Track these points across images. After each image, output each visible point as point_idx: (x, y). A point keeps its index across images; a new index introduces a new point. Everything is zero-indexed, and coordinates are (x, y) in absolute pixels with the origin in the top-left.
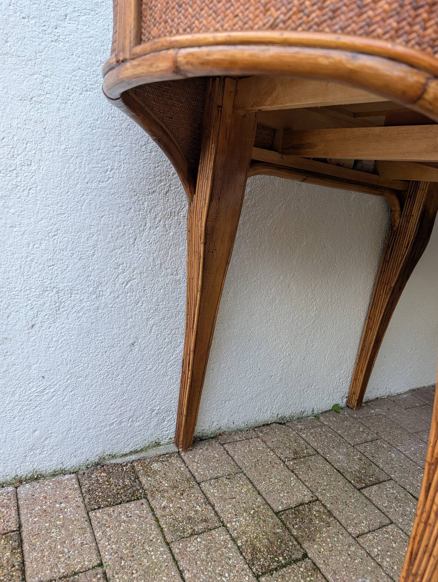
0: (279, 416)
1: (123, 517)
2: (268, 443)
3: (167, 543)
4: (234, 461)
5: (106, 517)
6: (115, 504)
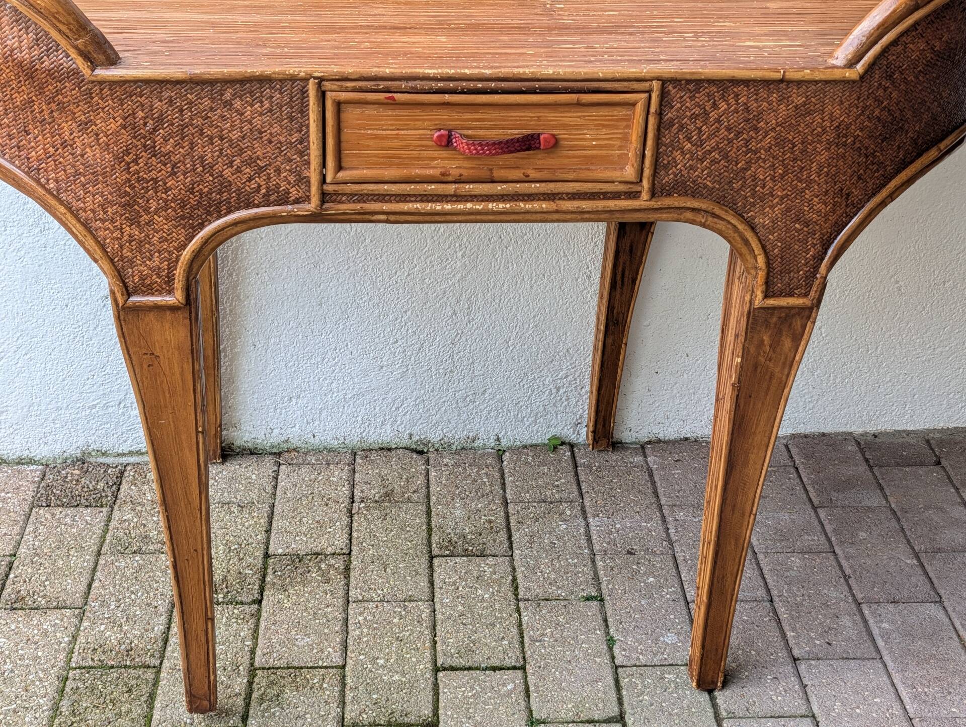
0: (415, 438)
1: (68, 520)
2: (357, 475)
3: (99, 554)
4: (275, 487)
5: (48, 516)
6: (69, 506)
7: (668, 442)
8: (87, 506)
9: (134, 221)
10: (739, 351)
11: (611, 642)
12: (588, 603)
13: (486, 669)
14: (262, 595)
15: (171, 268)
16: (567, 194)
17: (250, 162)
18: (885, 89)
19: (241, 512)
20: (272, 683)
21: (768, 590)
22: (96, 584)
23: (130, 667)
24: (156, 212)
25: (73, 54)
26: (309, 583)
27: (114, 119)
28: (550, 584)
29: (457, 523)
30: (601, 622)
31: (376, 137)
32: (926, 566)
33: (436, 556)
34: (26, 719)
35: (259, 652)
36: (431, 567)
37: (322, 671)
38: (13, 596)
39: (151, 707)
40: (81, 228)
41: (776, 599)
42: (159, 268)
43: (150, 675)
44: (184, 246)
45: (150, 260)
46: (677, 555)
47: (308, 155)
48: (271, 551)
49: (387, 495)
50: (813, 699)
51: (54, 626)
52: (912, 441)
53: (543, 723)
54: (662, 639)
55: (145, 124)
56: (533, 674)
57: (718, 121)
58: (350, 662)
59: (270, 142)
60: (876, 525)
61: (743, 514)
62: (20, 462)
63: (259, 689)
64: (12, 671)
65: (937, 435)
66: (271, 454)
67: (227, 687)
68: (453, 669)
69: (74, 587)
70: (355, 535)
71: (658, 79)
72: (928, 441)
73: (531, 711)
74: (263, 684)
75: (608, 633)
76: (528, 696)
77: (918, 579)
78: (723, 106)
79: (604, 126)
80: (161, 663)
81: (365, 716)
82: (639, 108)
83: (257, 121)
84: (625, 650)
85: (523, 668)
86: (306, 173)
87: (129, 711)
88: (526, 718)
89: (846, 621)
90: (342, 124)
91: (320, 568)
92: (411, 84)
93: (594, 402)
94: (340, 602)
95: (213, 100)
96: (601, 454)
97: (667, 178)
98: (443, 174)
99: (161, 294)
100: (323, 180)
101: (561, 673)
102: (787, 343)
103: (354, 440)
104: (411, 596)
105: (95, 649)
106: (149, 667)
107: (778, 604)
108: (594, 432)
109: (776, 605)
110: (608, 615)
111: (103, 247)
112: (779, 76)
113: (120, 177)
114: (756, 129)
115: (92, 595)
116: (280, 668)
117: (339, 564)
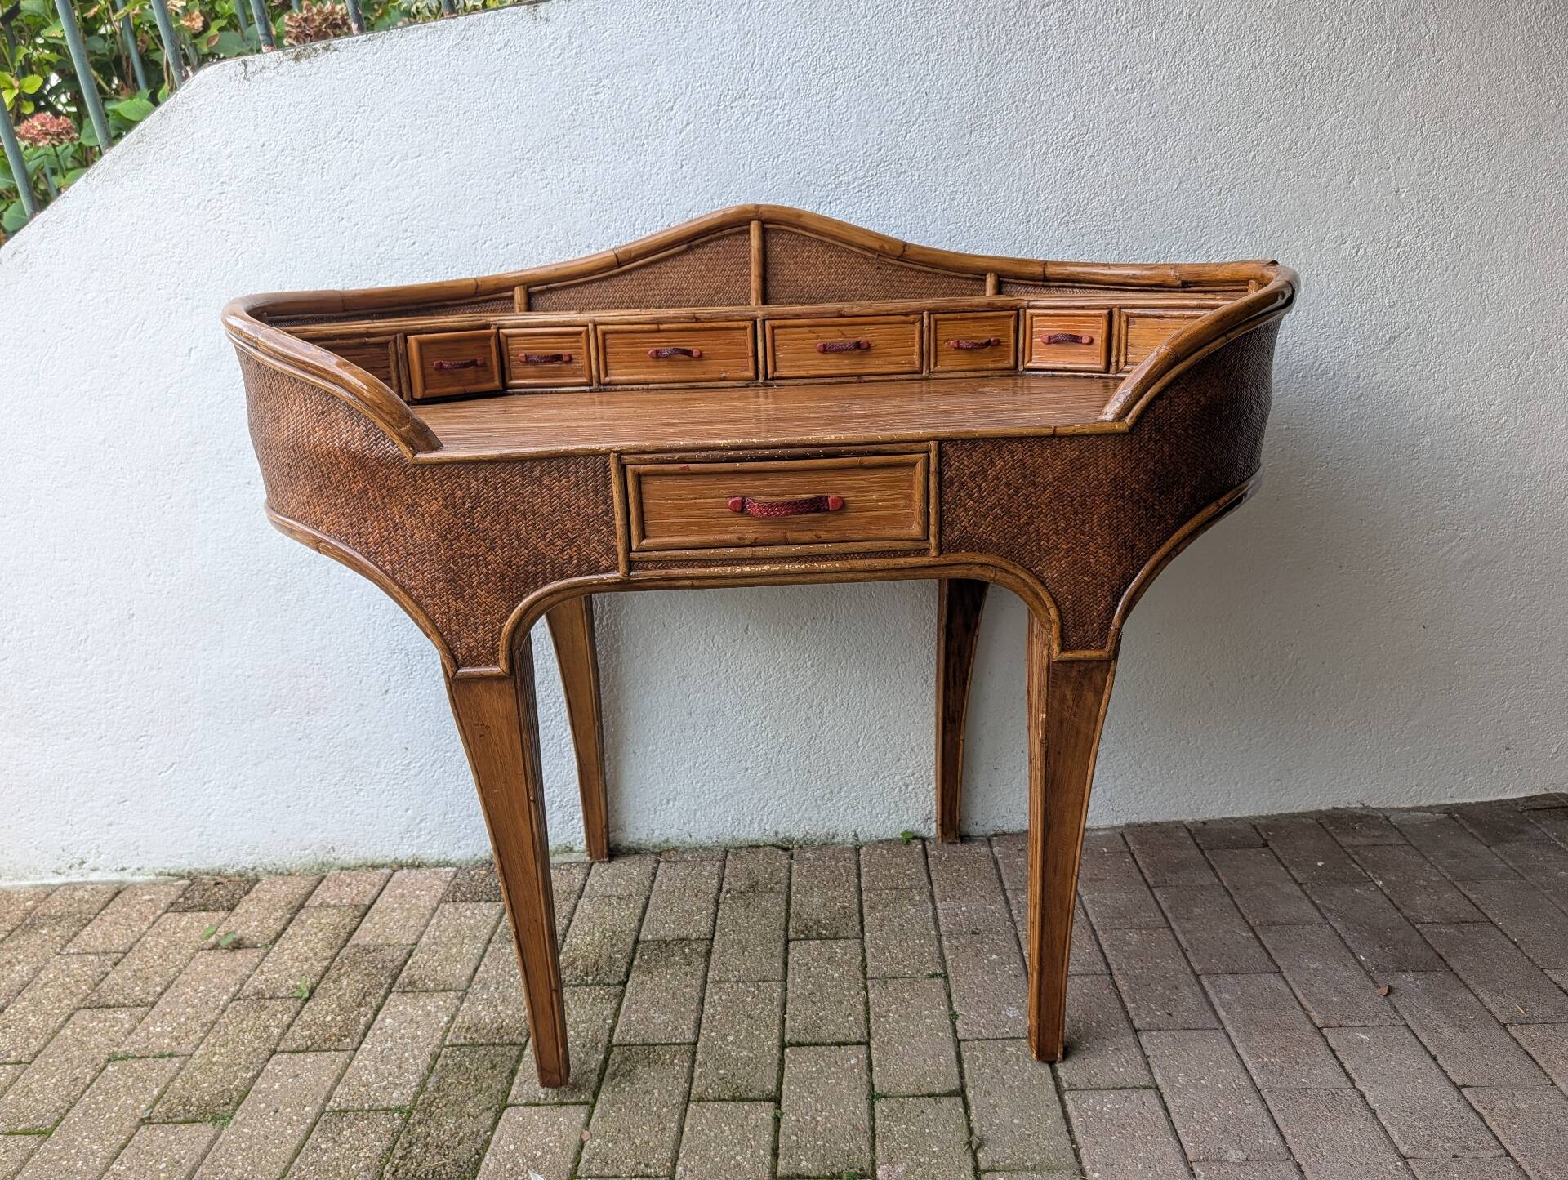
0: (781, 836)
1: (468, 913)
2: (727, 870)
3: (490, 941)
4: (653, 882)
5: (452, 910)
6: (472, 900)
7: (1013, 834)
8: (487, 901)
9: (459, 596)
10: (1043, 707)
11: (953, 1017)
12: (932, 980)
13: (832, 1044)
14: (628, 977)
15: (495, 640)
16: (859, 553)
17: (562, 534)
18: (1156, 442)
19: (619, 904)
20: (627, 1059)
21: (1108, 965)
22: (481, 969)
23: (498, 1045)
24: (479, 586)
25: (397, 441)
26: (672, 965)
27: (436, 499)
28: (898, 963)
29: (813, 910)
30: (944, 997)
31: (676, 506)
32: (1262, 938)
33: (794, 940)
34: (394, 1095)
35: (618, 1030)
36: (786, 950)
37: (675, 1048)
38: (406, 980)
39: (511, 1084)
40: (413, 605)
41: (1115, 972)
42: (484, 640)
43: (515, 1052)
44: (506, 617)
45: (475, 632)
46: (1019, 934)
47: (614, 525)
48: (641, 938)
49: (752, 886)
50: (1156, 1070)
51: (437, 1007)
52: (1239, 828)
53: (885, 1097)
54: (1003, 1012)
55: (464, 503)
56: (877, 1049)
57: (996, 478)
58: (702, 1038)
59: (579, 515)
60: (1210, 902)
61: (1065, 875)
62: (438, 865)
63: (613, 1065)
64: (391, 1049)
65: (1264, 821)
66: (653, 853)
67: (584, 1063)
68: (799, 1045)
69: (461, 971)
70: (719, 922)
71: (934, 439)
72: (1254, 827)
73: (873, 1086)
74: (618, 1060)
75: (951, 1008)
76: (871, 1070)
77: (1254, 950)
78: (1000, 463)
79: (889, 487)
80: (527, 1041)
81: (710, 1091)
82: (919, 467)
83: (565, 495)
84: (967, 1024)
85: (868, 1044)
86: (612, 543)
87: (490, 1087)
88: (867, 1092)
89: (1185, 992)
90: (644, 496)
91: (684, 952)
92: (704, 454)
93: (939, 797)
94: (698, 982)
95: (523, 477)
96: (950, 846)
97: (953, 534)
98: (740, 539)
99: (487, 665)
100: (629, 549)
101: (904, 1047)
102: (1090, 697)
103: (726, 839)
104: (765, 977)
105: (469, 1028)
106: (515, 1044)
107: (1117, 978)
108: (942, 825)
109: (1115, 978)
110: (952, 991)
111: (433, 622)
112: (1050, 431)
113: (445, 555)
114: (1034, 485)
115: (476, 979)
116: (636, 1045)
117: (702, 949)
